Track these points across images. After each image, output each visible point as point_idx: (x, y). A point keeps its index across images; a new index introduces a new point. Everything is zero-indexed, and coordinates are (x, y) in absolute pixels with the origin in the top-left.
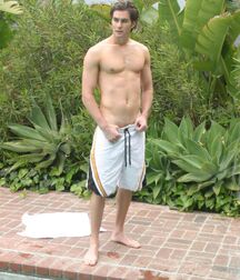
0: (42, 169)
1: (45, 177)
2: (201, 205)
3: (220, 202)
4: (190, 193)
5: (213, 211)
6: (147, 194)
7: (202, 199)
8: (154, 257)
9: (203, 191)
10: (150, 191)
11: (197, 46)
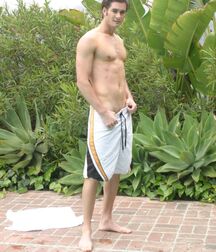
0: (19, 169)
1: (24, 177)
2: (181, 194)
3: (199, 190)
4: (169, 182)
5: (193, 199)
6: (126, 187)
7: (182, 187)
8: (146, 241)
9: (182, 180)
10: (130, 184)
11: (165, 43)
